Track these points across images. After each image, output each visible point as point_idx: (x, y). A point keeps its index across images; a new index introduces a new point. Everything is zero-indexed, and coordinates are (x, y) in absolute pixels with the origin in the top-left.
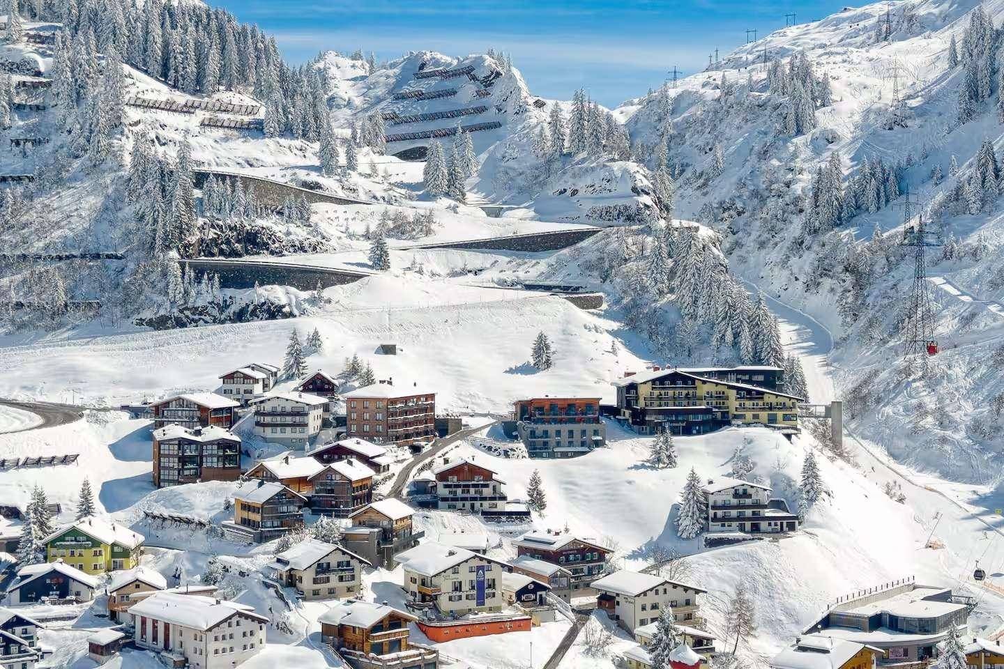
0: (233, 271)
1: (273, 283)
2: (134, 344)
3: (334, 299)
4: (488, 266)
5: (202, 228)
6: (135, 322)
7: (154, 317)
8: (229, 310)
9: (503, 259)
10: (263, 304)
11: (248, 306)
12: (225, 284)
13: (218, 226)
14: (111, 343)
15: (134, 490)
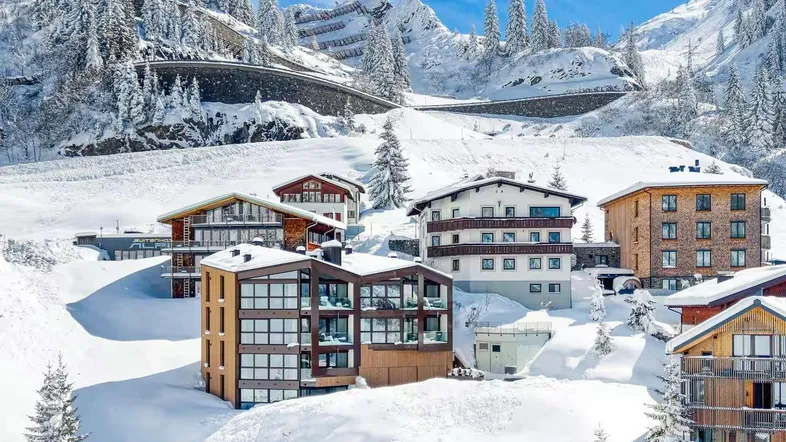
0: (220, 77)
1: (280, 99)
2: (70, 172)
3: (369, 128)
4: (501, 130)
5: (146, 53)
6: (63, 151)
7: (95, 142)
8: (217, 133)
9: (517, 124)
10: (272, 124)
11: (248, 126)
12: (207, 96)
13: (166, 53)
14: (29, 173)
15: (172, 410)
